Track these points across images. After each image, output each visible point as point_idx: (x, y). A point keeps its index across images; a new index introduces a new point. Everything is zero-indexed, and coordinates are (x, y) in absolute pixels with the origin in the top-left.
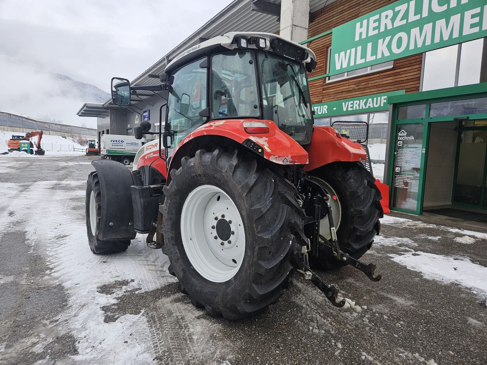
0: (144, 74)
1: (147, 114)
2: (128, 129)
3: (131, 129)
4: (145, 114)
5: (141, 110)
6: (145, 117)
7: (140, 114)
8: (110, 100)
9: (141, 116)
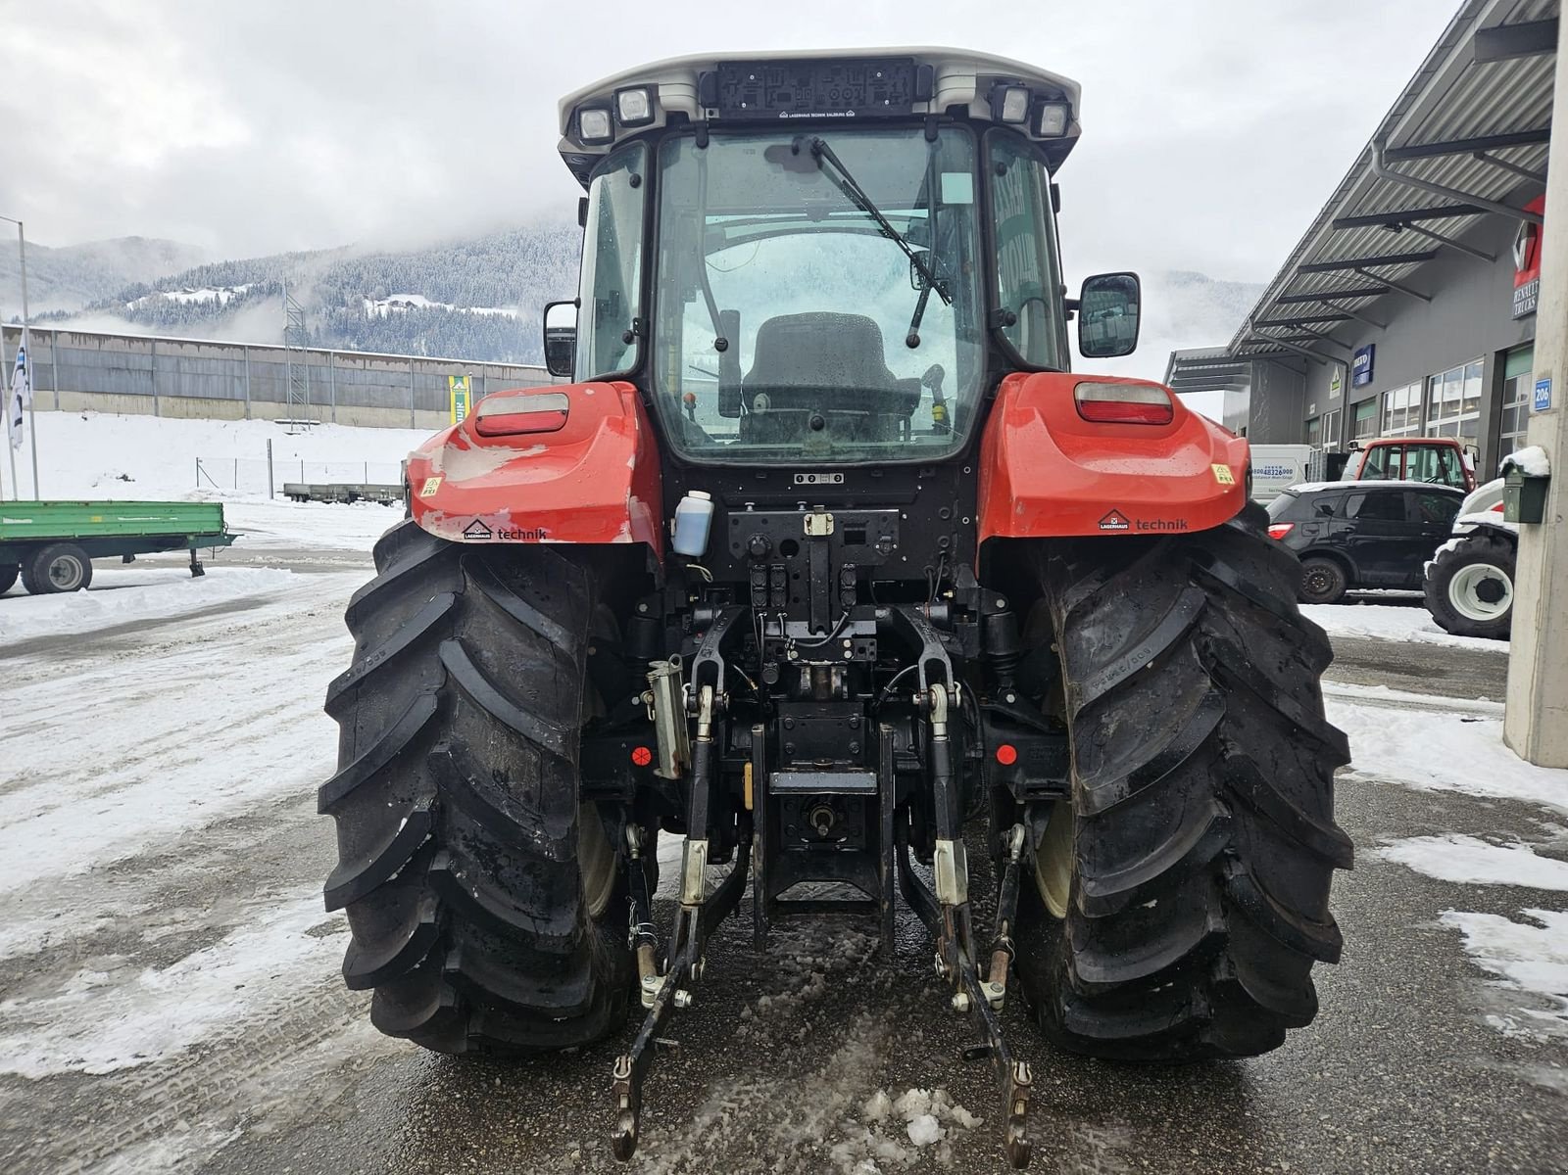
0: (1319, 224)
1: (1365, 359)
2: (1309, 422)
3: (1317, 419)
4: (1357, 363)
5: (1350, 348)
6: (1358, 372)
7: (1346, 363)
8: (1242, 332)
9: (1347, 372)
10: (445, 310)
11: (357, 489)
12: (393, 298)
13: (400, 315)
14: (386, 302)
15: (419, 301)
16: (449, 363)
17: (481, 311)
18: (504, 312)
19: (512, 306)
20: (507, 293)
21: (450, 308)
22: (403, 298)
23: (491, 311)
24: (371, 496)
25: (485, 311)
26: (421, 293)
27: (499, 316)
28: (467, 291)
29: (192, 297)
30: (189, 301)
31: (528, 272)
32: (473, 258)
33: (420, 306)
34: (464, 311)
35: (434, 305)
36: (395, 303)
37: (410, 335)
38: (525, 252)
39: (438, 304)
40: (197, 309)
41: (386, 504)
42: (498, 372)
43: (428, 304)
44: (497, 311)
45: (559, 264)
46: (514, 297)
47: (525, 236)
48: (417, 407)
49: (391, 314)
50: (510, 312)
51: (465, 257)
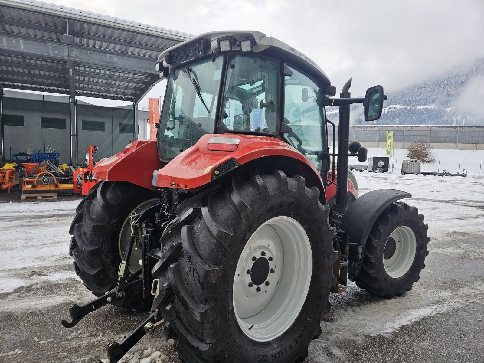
10: (407, 109)
11: (353, 167)
12: (390, 107)
13: (391, 112)
14: (387, 108)
15: (398, 106)
16: (392, 126)
17: (420, 107)
18: (429, 107)
19: (432, 105)
20: (431, 100)
21: (409, 108)
22: (393, 106)
23: (424, 107)
24: (357, 169)
25: (422, 107)
26: (399, 104)
27: (427, 108)
28: (416, 102)
29: (331, 113)
30: (331, 114)
31: (440, 92)
32: (419, 90)
33: (398, 108)
34: (414, 108)
35: (403, 107)
36: (390, 108)
37: (394, 118)
38: (440, 85)
39: (405, 107)
40: (333, 116)
41: (361, 171)
42: (409, 128)
43: (401, 107)
44: (426, 107)
45: (453, 87)
46: (433, 101)
47: (440, 79)
48: (380, 141)
49: (388, 112)
50: (432, 107)
51: (416, 90)
